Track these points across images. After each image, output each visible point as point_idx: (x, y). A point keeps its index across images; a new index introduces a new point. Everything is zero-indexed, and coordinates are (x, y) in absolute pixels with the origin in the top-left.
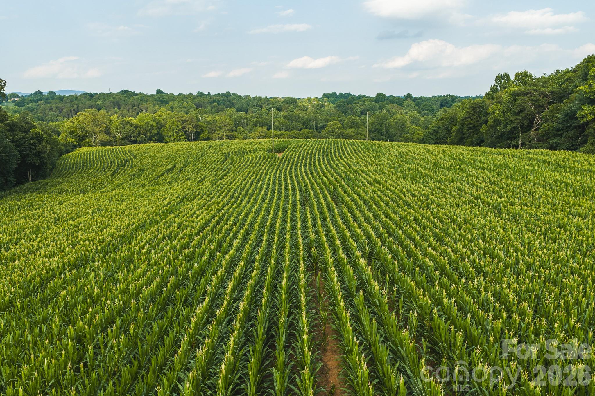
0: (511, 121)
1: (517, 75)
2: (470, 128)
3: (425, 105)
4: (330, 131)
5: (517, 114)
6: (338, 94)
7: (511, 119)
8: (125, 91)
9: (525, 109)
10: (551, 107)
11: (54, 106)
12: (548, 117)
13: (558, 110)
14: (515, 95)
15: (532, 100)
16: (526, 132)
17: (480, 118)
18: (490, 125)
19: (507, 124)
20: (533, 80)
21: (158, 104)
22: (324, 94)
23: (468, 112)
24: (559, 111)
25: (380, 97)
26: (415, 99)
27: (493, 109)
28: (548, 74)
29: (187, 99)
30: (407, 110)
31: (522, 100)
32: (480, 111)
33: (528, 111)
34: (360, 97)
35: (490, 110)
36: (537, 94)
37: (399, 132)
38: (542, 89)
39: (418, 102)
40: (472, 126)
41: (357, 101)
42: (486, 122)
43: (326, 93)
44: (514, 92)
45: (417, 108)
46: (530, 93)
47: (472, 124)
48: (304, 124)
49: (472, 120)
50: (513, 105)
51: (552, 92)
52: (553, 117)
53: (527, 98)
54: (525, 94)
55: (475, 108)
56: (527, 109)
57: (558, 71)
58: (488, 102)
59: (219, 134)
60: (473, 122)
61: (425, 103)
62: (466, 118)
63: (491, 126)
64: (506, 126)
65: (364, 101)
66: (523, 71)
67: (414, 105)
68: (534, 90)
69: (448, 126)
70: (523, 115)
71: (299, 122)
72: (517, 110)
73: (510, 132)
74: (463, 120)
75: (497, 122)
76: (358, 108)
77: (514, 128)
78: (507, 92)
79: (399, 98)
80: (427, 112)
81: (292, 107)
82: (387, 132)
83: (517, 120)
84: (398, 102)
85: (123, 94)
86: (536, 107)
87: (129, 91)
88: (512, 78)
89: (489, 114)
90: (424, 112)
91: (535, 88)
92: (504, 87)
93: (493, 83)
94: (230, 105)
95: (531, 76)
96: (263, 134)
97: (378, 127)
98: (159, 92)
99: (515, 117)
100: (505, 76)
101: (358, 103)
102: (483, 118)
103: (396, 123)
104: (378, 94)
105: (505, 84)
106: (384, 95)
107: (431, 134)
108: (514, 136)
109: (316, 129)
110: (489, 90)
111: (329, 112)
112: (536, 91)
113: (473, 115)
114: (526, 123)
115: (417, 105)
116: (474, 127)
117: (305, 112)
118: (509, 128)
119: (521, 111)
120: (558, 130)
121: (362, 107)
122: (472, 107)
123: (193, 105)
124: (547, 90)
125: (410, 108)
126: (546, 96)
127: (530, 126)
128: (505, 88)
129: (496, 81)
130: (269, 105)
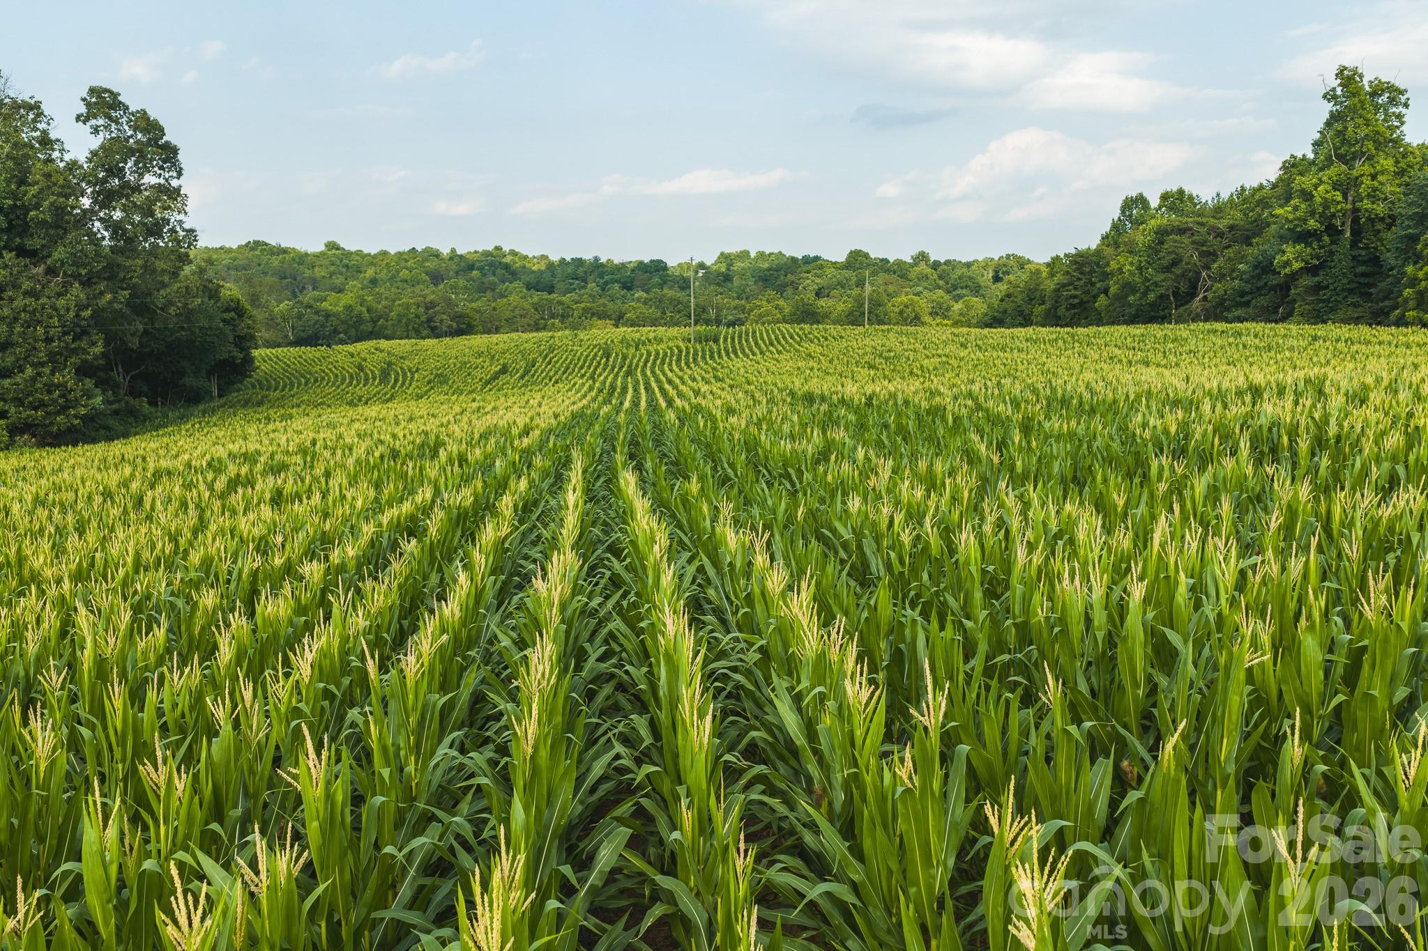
0: (1156, 284)
1: (1165, 197)
2: (1073, 306)
3: (960, 278)
5: (1166, 269)
6: (753, 255)
7: (1156, 279)
8: (257, 243)
9: (1181, 261)
10: (1229, 253)
12: (1224, 271)
13: (1243, 257)
14: (1162, 233)
15: (1194, 242)
16: (1182, 305)
17: (1093, 284)
18: (1115, 295)
19: (1147, 290)
20: (1195, 205)
21: (341, 274)
22: (722, 254)
23: (1068, 273)
24: (1242, 259)
25: (857, 259)
26: (936, 265)
27: (1118, 263)
28: (1225, 196)
29: (406, 261)
30: (920, 289)
31: (1175, 241)
32: (1092, 272)
33: (1187, 264)
34: (807, 260)
35: (1113, 265)
36: (1203, 230)
38: (1212, 221)
39: (944, 271)
40: (1077, 301)
41: (805, 269)
42: (1106, 291)
43: (727, 251)
44: (1160, 226)
45: (941, 283)
46: (1190, 229)
47: (1075, 297)
49: (1076, 289)
50: (1157, 252)
51: (1232, 228)
52: (1233, 270)
53: (1186, 240)
54: (1182, 231)
55: (1083, 265)
56: (1186, 259)
57: (1243, 189)
58: (1109, 251)
60: (1078, 293)
61: (959, 272)
62: (1064, 286)
63: (1117, 297)
64: (1145, 294)
65: (821, 267)
66: (1175, 189)
67: (936, 277)
68: (1198, 223)
69: (1024, 308)
70: (1178, 271)
71: (679, 312)
72: (1165, 262)
73: (1152, 305)
74: (1057, 290)
75: (1128, 288)
76: (810, 282)
77: (1161, 296)
78: (1144, 230)
79: (900, 263)
80: (964, 291)
83: (1166, 283)
84: (898, 271)
85: (252, 249)
86: (1203, 254)
87: (266, 244)
88: (1154, 202)
89: (1112, 274)
90: (959, 292)
91: (1199, 219)
92: (1138, 222)
93: (1116, 214)
94: (507, 276)
95: (1191, 198)
98: (332, 246)
99: (1162, 276)
100: (1141, 201)
101: (808, 272)
102: (1098, 285)
103: (901, 313)
104: (851, 252)
105: (1142, 216)
106: (866, 255)
108: (1161, 313)
110: (1108, 229)
111: (744, 291)
112: (1202, 224)
113: (1079, 279)
114: (1183, 287)
115: (940, 278)
116: (1082, 303)
118: (1151, 296)
119: (1175, 263)
120: (1242, 293)
121: (818, 280)
122: (1076, 263)
123: (424, 277)
124: (1222, 224)
125: (925, 284)
126: (1220, 235)
127: (1192, 294)
128: (1142, 223)
129: (1123, 212)
130: (601, 276)
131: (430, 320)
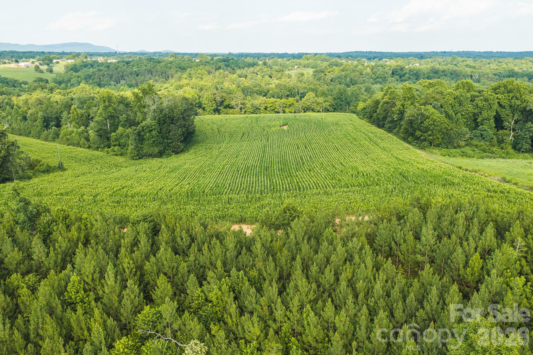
4: (307, 100)
11: (106, 73)
15: (390, 106)
21: (180, 71)
29: (199, 66)
30: (365, 78)
31: (386, 106)
37: (354, 99)
46: (390, 103)
48: (289, 91)
59: (236, 102)
71: (286, 89)
72: (384, 110)
80: (380, 80)
81: (280, 75)
82: (346, 100)
90: (378, 80)
94: (232, 70)
96: (264, 102)
97: (340, 96)
107: (362, 110)
109: (298, 95)
111: (307, 79)
117: (289, 79)
119: (386, 110)
123: (206, 73)
125: (367, 77)
131: (215, 98)
